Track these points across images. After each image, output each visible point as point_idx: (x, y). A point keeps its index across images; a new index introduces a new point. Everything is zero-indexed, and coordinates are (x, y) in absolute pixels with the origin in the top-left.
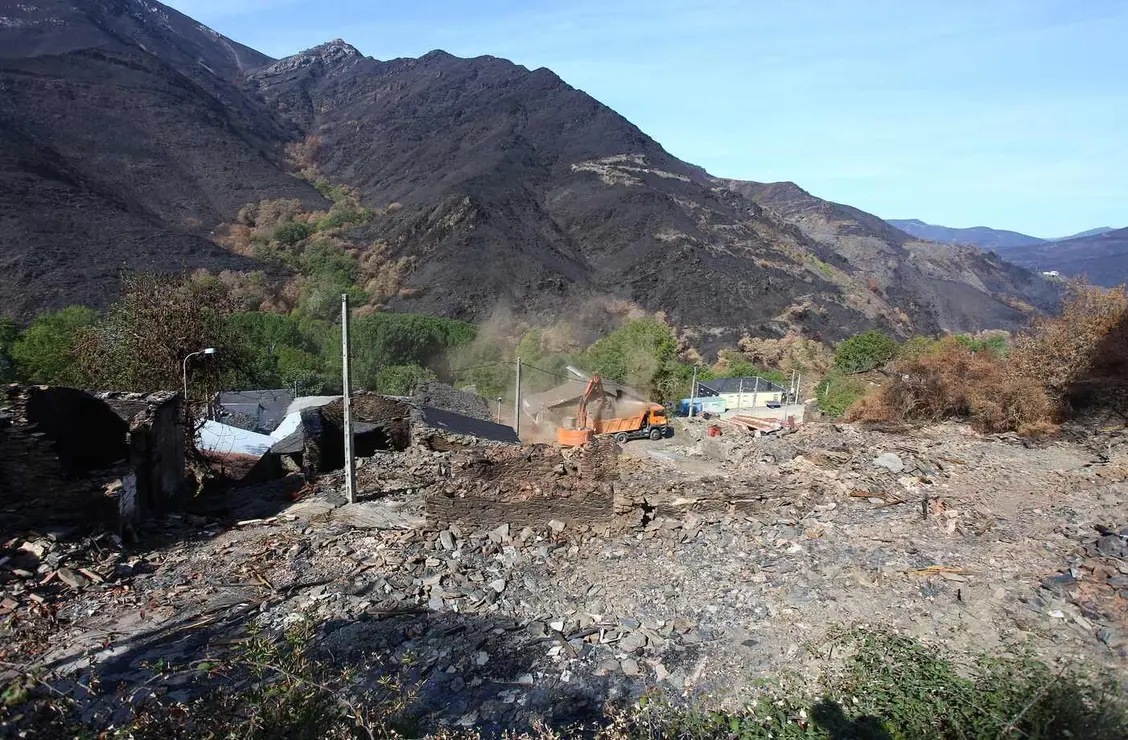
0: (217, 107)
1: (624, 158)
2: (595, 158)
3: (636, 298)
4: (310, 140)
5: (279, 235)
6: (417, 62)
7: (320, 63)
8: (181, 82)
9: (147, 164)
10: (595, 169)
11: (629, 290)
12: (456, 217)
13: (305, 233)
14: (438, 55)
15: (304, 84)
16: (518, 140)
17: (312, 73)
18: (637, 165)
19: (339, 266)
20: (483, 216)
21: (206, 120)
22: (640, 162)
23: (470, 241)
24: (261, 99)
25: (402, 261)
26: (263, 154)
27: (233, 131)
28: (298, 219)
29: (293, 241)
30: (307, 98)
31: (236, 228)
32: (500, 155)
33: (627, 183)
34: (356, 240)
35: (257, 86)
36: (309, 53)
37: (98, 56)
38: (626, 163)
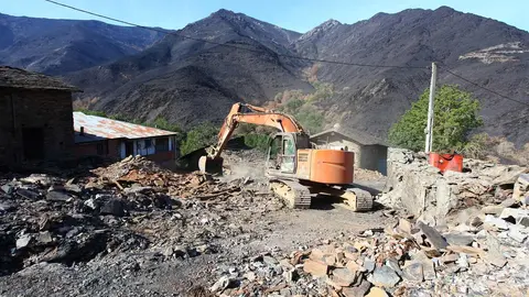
0: (276, 55)
1: (501, 46)
2: (477, 50)
3: (507, 135)
4: (315, 66)
5: (289, 105)
6: (368, 21)
7: (322, 31)
8: (261, 47)
9: (244, 80)
10: (477, 56)
11: (501, 129)
12: (376, 89)
13: (301, 103)
14: (381, 15)
15: (314, 42)
16: (422, 47)
17: (318, 36)
18: (513, 49)
19: (313, 118)
20: (392, 87)
21: (269, 61)
22: (517, 47)
23: (383, 101)
24: (295, 51)
25: (344, 113)
26: (289, 72)
27: (280, 64)
28: (300, 98)
29: (295, 108)
30: (315, 48)
31: (270, 103)
32: (411, 57)
33: (503, 61)
34: (324, 106)
35: (294, 46)
36: (317, 28)
37: (233, 42)
38: (502, 49)
